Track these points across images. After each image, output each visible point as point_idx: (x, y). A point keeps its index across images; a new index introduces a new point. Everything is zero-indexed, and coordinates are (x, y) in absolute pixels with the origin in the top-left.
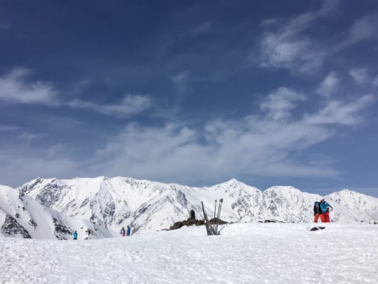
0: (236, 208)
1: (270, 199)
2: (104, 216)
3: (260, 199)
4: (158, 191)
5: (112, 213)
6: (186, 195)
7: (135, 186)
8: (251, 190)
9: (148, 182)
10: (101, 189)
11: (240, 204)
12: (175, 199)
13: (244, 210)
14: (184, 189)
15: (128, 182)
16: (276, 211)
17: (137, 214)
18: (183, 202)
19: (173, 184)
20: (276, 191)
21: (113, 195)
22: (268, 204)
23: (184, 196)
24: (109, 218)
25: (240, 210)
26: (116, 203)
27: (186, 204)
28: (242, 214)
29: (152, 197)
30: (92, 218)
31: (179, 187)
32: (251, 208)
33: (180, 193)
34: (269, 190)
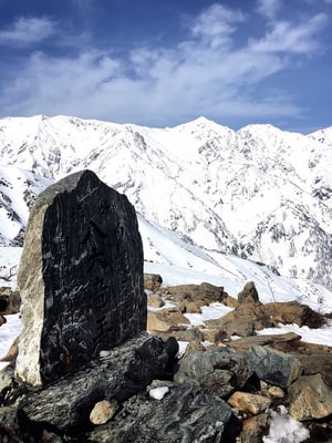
0: (204, 153)
1: (244, 141)
2: (49, 164)
3: (232, 141)
4: (110, 134)
5: (58, 161)
6: (145, 137)
7: (81, 127)
8: (223, 130)
9: (97, 122)
10: (40, 131)
11: (209, 147)
12: (132, 143)
13: (213, 154)
14: (142, 130)
15: (72, 122)
16: (249, 155)
17: (89, 161)
18: (142, 146)
19: (128, 125)
20: (251, 132)
21: (57, 139)
22: (241, 147)
23: (143, 140)
24: (55, 166)
25: (208, 155)
26: (61, 149)
27: (145, 148)
28: (211, 158)
29: (103, 141)
30: (35, 166)
31: (136, 128)
32: (221, 153)
33: (138, 135)
34: (243, 129)
